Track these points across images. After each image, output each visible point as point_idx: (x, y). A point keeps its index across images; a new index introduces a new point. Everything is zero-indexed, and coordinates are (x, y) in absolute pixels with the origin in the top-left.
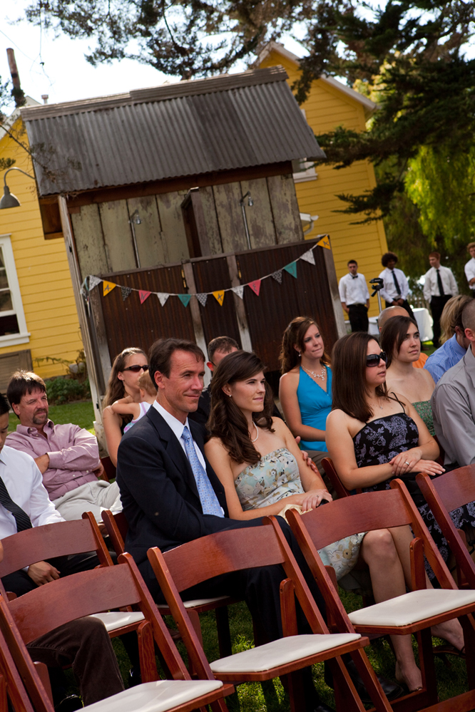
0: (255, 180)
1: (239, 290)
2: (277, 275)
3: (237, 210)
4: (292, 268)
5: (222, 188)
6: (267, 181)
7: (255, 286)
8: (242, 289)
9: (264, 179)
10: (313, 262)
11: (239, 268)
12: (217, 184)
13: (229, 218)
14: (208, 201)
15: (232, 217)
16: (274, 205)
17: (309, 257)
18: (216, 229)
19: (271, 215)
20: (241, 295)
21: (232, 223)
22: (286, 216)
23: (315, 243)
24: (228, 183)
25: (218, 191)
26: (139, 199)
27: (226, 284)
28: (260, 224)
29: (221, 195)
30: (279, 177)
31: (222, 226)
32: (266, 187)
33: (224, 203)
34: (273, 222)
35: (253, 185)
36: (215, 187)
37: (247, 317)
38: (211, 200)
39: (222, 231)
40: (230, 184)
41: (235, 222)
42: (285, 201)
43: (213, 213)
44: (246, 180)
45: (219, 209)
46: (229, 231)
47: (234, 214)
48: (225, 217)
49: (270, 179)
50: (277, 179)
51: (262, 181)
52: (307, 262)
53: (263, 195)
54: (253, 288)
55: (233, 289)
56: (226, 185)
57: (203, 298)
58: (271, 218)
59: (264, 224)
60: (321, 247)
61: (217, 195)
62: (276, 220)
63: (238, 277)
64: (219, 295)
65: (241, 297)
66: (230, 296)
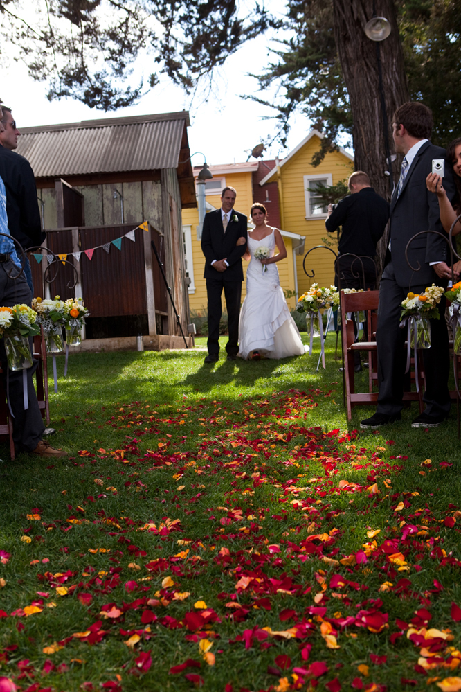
0: (133, 183)
1: (77, 255)
2: (106, 247)
3: (119, 203)
4: (118, 243)
5: (109, 186)
6: (142, 184)
7: (90, 253)
8: (80, 255)
9: (140, 183)
10: (133, 239)
11: (80, 239)
12: (106, 183)
13: (111, 208)
14: (98, 195)
15: (113, 207)
16: (145, 201)
17: (131, 236)
18: (101, 215)
19: (141, 209)
20: (78, 259)
21: (113, 211)
22: (152, 210)
23: (138, 226)
24: (113, 183)
25: (106, 188)
26: (50, 189)
27: (69, 249)
28: (132, 214)
29: (108, 191)
30: (151, 182)
31: (106, 213)
32: (140, 188)
33: (109, 197)
34: (143, 213)
35: (131, 187)
36: (104, 186)
37: (82, 276)
38: (100, 194)
39: (105, 217)
40: (115, 184)
41: (115, 211)
42: (153, 199)
43: (100, 204)
44: (127, 182)
45: (105, 201)
46: (110, 217)
47: (115, 206)
48: (108, 207)
49: (144, 183)
50: (150, 183)
51: (138, 184)
52: (129, 239)
53: (138, 194)
54: (87, 254)
55: (73, 254)
56: (112, 185)
57: (51, 258)
58: (141, 211)
59: (135, 215)
60: (142, 230)
61: (105, 191)
62: (145, 213)
63: (78, 246)
64: (63, 257)
65: (78, 260)
66: (70, 258)
